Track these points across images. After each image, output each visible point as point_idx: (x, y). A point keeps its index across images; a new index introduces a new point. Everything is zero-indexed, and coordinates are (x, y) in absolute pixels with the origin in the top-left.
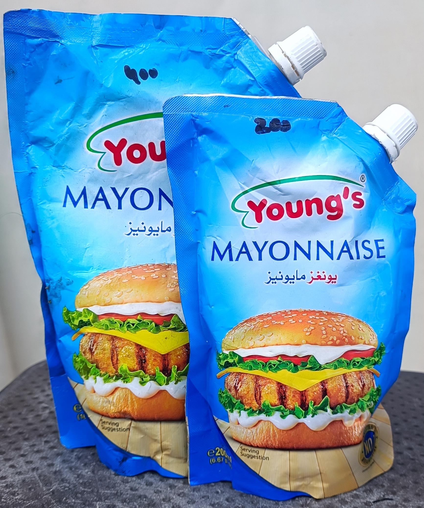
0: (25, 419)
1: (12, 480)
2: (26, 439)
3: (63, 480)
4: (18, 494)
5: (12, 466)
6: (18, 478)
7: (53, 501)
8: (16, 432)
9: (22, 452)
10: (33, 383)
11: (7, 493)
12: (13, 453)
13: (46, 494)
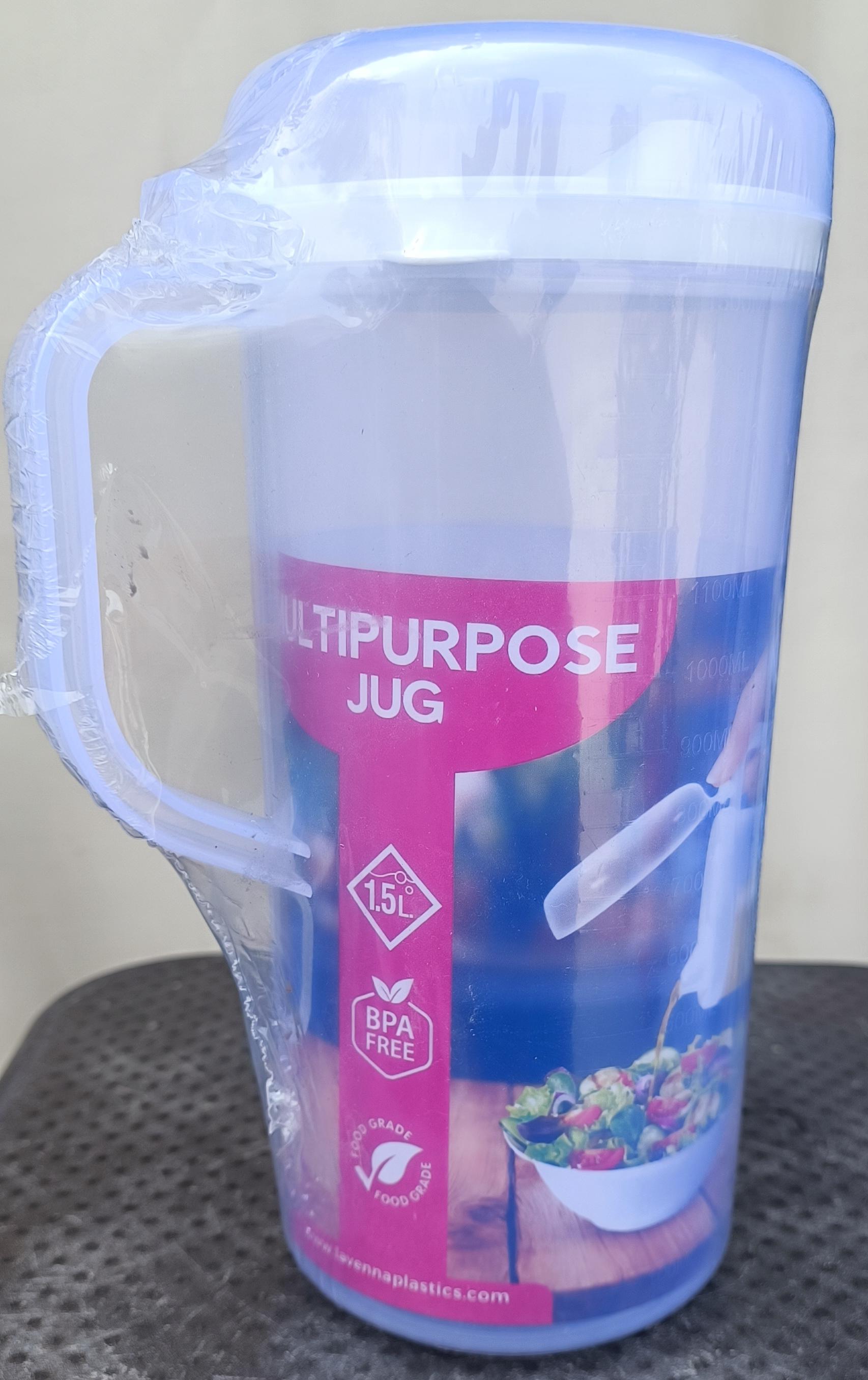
0: (94, 1126)
1: (134, 1264)
2: (121, 1171)
3: (242, 1254)
4: (160, 1296)
5: (118, 1234)
6: (144, 1260)
7: (241, 1303)
8: (91, 1155)
9: (125, 1201)
10: (74, 1041)
11: (136, 1294)
12: (106, 1206)
13: (220, 1289)
